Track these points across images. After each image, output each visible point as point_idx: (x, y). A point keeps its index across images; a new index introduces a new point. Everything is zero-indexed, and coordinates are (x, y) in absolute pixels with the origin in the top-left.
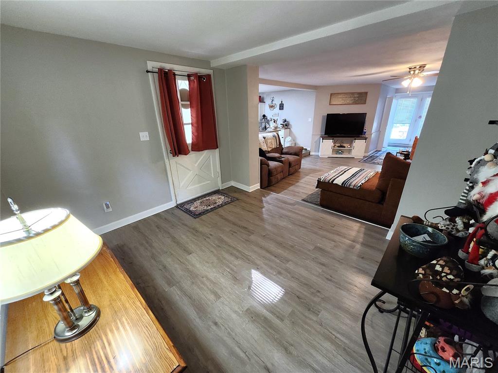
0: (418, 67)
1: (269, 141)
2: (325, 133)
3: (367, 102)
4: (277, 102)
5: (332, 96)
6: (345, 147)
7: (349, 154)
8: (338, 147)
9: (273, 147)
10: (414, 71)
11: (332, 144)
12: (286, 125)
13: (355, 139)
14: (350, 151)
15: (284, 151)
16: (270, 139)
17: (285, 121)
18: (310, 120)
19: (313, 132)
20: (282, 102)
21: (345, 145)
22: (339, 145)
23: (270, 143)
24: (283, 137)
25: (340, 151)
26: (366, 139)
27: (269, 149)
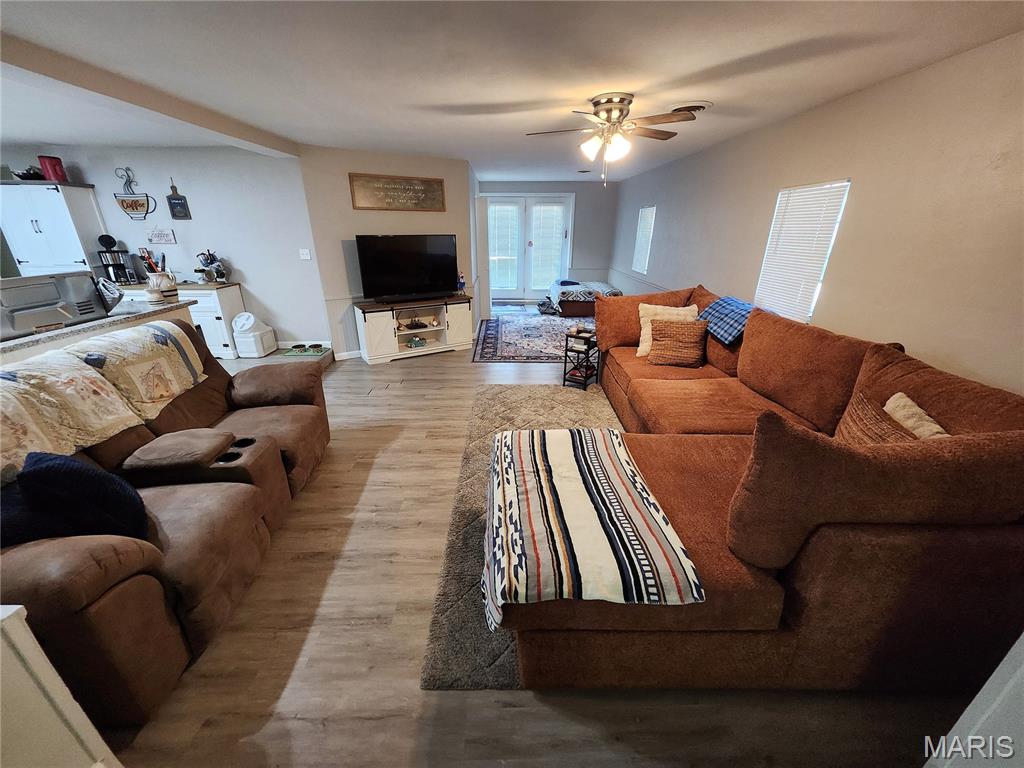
0: (616, 100)
1: (135, 373)
2: (365, 293)
3: (447, 205)
4: (154, 191)
5: (355, 183)
6: (426, 326)
7: (437, 340)
8: (410, 327)
9: (176, 389)
10: (609, 111)
11: (394, 324)
12: (221, 274)
13: (446, 304)
14: (438, 335)
15: (241, 390)
16: (141, 358)
17: (211, 259)
18: (305, 254)
19: (325, 293)
20: (174, 188)
21: (424, 320)
22: (408, 321)
23: (145, 378)
24: (218, 318)
25: (418, 339)
26: (469, 302)
27: (153, 412)
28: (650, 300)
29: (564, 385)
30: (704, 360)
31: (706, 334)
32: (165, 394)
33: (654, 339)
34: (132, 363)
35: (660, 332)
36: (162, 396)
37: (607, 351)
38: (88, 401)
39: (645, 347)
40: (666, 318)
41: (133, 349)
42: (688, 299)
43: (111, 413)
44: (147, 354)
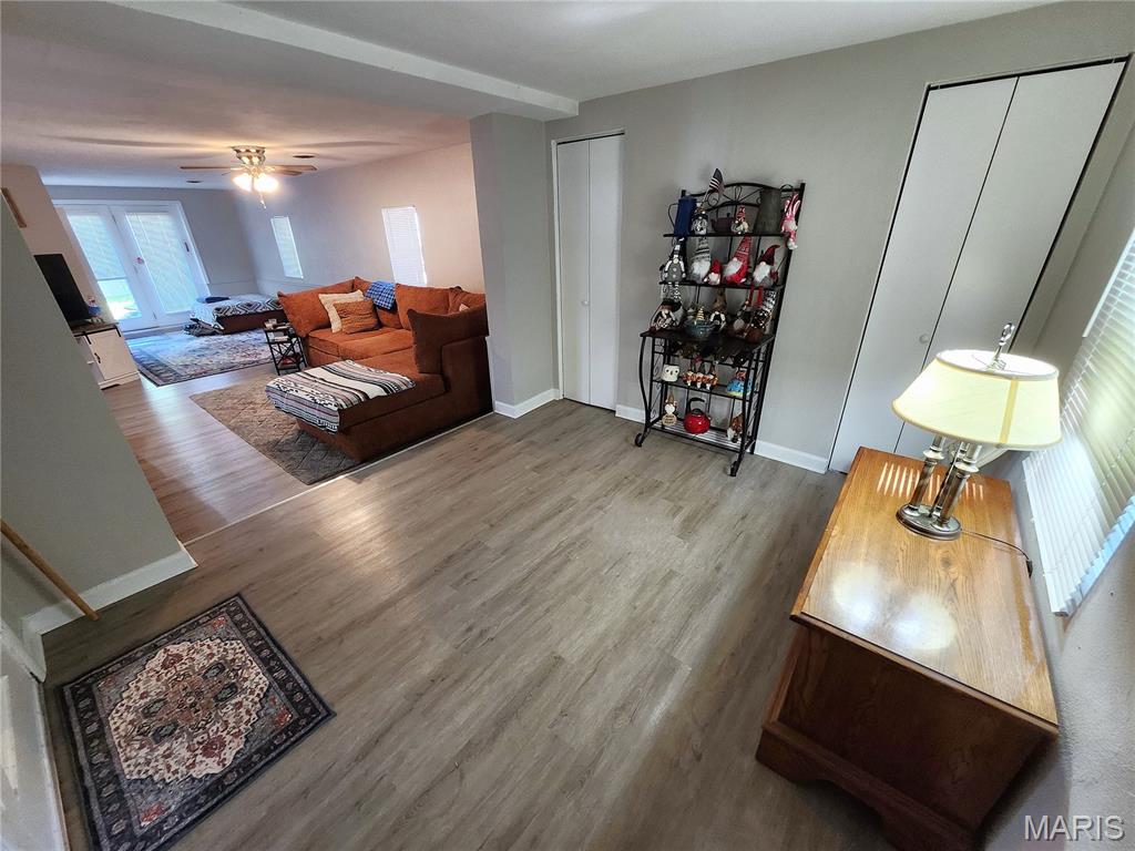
3: (26, 220)
10: (250, 157)
13: (85, 334)
28: (325, 291)
30: (380, 325)
31: (375, 307)
33: (341, 318)
35: (343, 311)
37: (307, 336)
39: (336, 325)
40: (343, 301)
42: (353, 286)
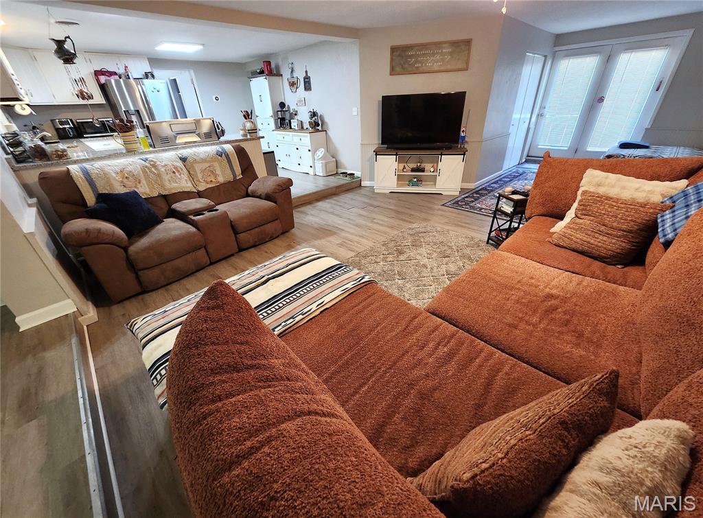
1: (198, 168)
2: (382, 141)
3: (471, 65)
4: (300, 75)
6: (423, 171)
8: (413, 170)
9: (221, 179)
11: (396, 165)
12: (317, 124)
13: (441, 155)
14: (434, 179)
16: (204, 161)
17: (315, 114)
18: (355, 111)
19: (362, 139)
20: (306, 72)
21: (424, 167)
22: (414, 166)
23: (203, 171)
24: (309, 151)
25: (415, 180)
26: (464, 154)
27: (202, 187)
29: (488, 243)
32: (213, 180)
33: (576, 216)
34: (198, 162)
36: (211, 181)
37: (529, 218)
38: (169, 175)
39: (565, 222)
41: (202, 156)
43: (176, 183)
44: (208, 159)
